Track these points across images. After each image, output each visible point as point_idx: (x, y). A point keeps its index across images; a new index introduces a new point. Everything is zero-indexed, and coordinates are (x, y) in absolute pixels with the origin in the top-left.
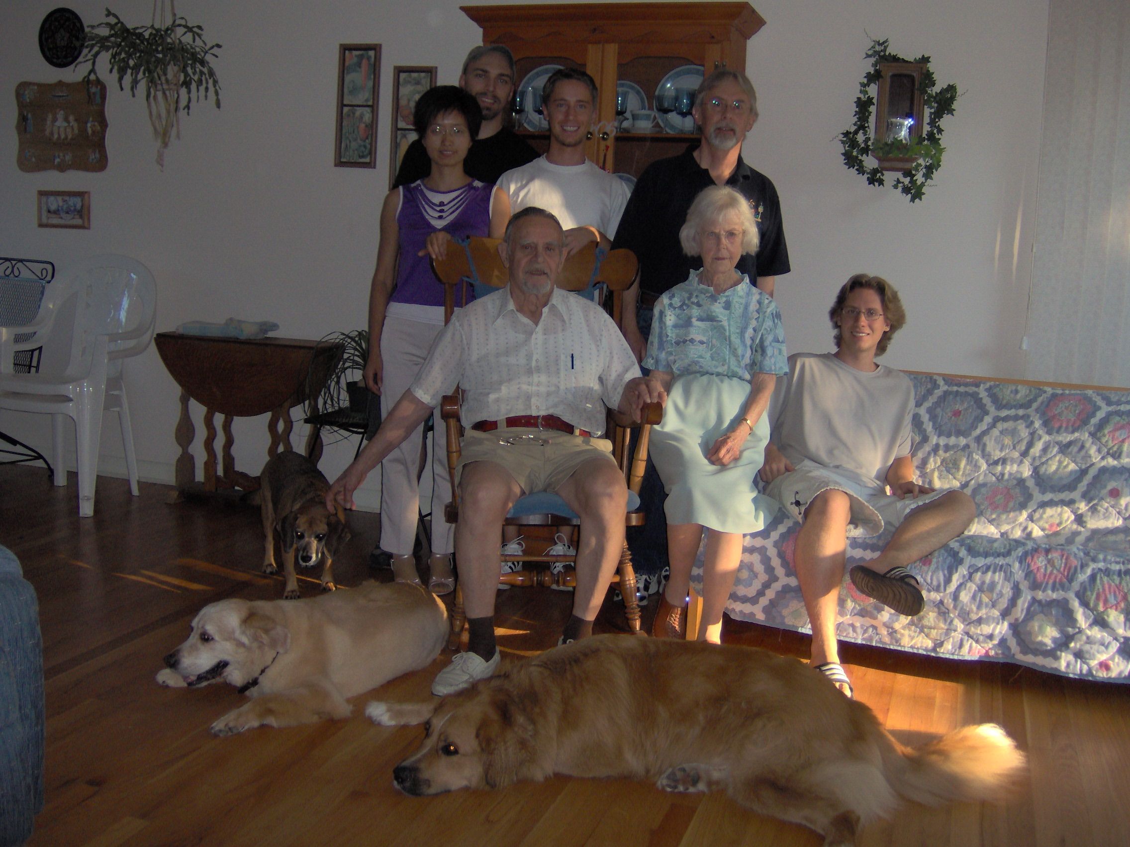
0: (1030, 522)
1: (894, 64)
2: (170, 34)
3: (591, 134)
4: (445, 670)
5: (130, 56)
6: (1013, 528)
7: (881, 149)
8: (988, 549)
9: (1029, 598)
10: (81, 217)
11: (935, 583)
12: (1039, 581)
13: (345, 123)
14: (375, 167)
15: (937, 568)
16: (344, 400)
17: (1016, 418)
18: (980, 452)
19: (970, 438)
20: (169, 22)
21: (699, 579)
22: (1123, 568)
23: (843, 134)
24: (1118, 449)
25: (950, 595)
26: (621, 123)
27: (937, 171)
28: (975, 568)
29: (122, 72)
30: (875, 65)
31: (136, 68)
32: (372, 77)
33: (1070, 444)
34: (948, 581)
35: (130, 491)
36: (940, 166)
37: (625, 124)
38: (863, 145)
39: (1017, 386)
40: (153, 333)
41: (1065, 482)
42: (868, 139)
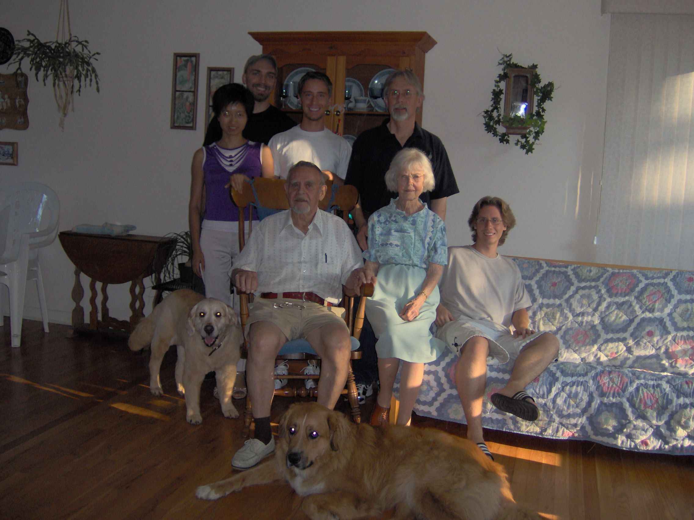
0: (599, 351)
1: (516, 69)
2: (68, 46)
3: (329, 112)
4: (240, 450)
5: (42, 59)
6: (588, 355)
7: (508, 121)
8: (574, 372)
9: (599, 402)
10: (12, 158)
11: (541, 393)
12: (605, 391)
13: (177, 102)
14: (195, 129)
15: (543, 384)
16: (177, 274)
17: (590, 288)
18: (568, 309)
19: (562, 300)
20: (67, 39)
21: (397, 390)
22: (655, 383)
23: (484, 112)
24: (652, 306)
25: (551, 401)
26: (348, 104)
27: (541, 135)
28: (566, 383)
29: (38, 69)
30: (504, 69)
31: (46, 68)
32: (194, 73)
33: (623, 303)
34: (549, 391)
35: (43, 329)
36: (543, 132)
37: (351, 105)
38: (496, 119)
39: (591, 267)
40: (57, 231)
41: (620, 327)
42: (499, 115)
